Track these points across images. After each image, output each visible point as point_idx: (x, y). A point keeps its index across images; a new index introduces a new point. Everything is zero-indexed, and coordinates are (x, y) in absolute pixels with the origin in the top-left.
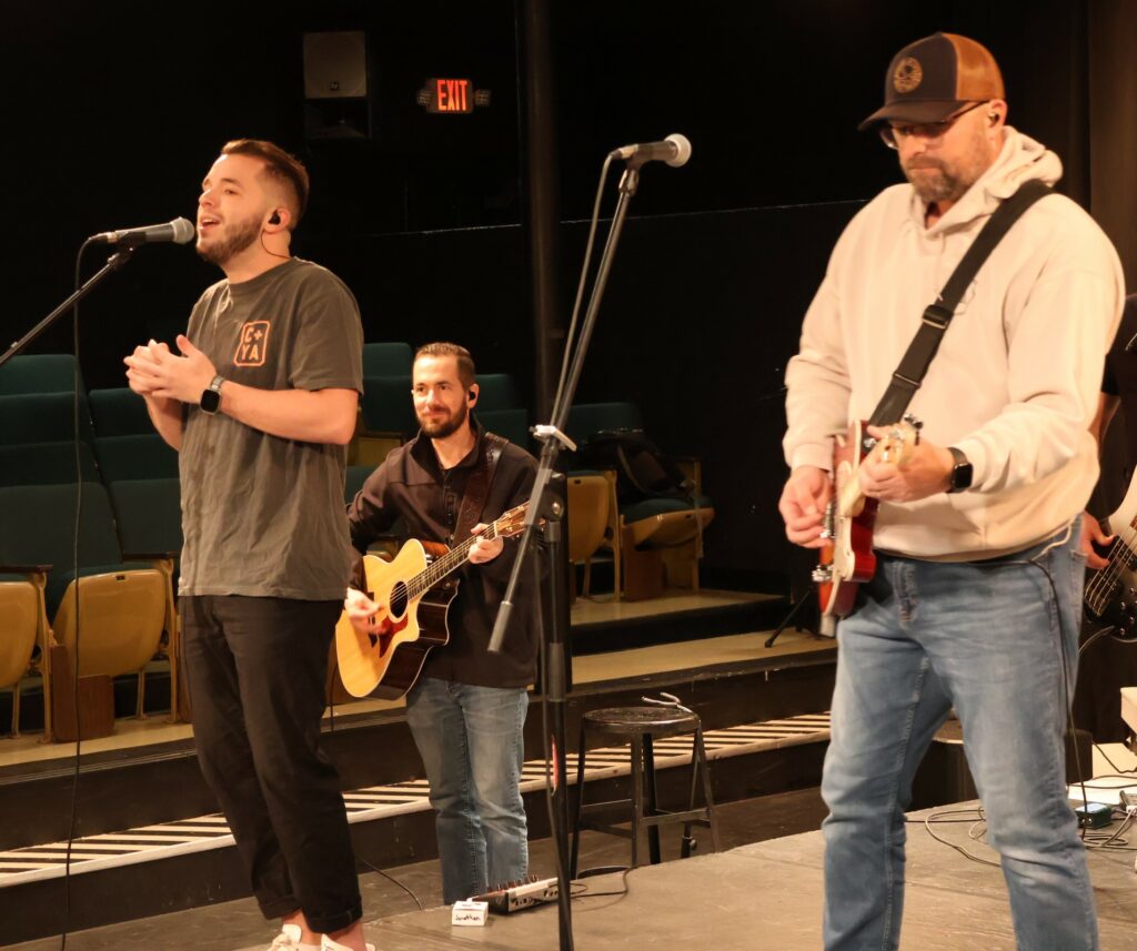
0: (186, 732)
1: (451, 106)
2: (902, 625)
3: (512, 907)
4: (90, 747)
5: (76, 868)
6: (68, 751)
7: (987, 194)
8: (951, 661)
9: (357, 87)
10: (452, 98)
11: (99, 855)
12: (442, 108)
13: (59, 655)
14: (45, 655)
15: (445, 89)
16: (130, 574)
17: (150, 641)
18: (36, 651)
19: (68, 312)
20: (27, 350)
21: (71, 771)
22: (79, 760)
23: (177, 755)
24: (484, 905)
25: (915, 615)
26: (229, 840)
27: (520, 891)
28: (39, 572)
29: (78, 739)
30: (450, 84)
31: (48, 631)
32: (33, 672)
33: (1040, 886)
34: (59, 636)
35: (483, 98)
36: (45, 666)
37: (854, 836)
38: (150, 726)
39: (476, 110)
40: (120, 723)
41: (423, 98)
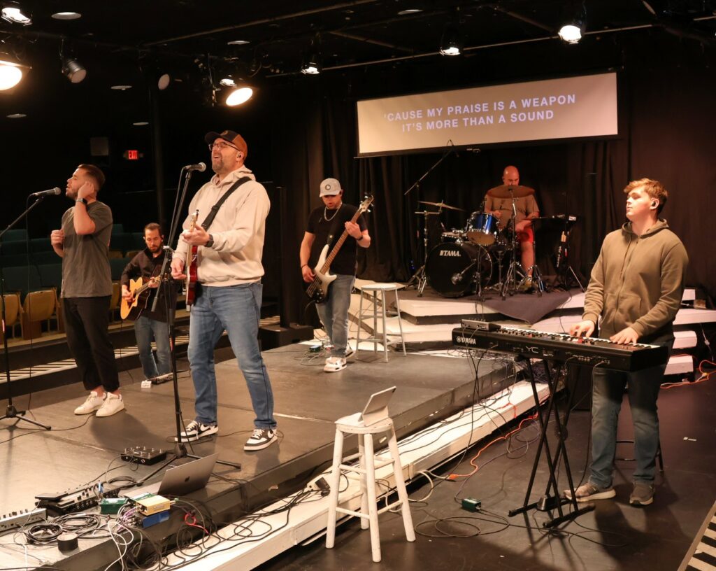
0: (64, 335)
1: (133, 158)
2: (210, 307)
3: (158, 382)
4: (35, 341)
5: (32, 375)
6: (28, 342)
7: (234, 176)
8: (226, 317)
9: (106, 152)
10: (133, 155)
11: (39, 371)
12: (130, 158)
13: (25, 315)
14: (21, 315)
15: (131, 153)
16: (44, 291)
17: (51, 310)
18: (18, 314)
19: (25, 215)
20: (12, 228)
21: (29, 348)
22: (32, 345)
23: (60, 342)
24: (150, 382)
25: (214, 304)
26: (75, 366)
27: (160, 377)
28: (18, 291)
29: (31, 338)
30: (132, 152)
31: (22, 308)
32: (17, 320)
33: (255, 379)
34: (25, 309)
35: (141, 156)
36: (21, 319)
37: (198, 369)
38: (51, 334)
39: (139, 159)
40: (43, 334)
41: (124, 156)
